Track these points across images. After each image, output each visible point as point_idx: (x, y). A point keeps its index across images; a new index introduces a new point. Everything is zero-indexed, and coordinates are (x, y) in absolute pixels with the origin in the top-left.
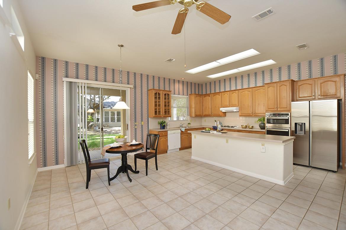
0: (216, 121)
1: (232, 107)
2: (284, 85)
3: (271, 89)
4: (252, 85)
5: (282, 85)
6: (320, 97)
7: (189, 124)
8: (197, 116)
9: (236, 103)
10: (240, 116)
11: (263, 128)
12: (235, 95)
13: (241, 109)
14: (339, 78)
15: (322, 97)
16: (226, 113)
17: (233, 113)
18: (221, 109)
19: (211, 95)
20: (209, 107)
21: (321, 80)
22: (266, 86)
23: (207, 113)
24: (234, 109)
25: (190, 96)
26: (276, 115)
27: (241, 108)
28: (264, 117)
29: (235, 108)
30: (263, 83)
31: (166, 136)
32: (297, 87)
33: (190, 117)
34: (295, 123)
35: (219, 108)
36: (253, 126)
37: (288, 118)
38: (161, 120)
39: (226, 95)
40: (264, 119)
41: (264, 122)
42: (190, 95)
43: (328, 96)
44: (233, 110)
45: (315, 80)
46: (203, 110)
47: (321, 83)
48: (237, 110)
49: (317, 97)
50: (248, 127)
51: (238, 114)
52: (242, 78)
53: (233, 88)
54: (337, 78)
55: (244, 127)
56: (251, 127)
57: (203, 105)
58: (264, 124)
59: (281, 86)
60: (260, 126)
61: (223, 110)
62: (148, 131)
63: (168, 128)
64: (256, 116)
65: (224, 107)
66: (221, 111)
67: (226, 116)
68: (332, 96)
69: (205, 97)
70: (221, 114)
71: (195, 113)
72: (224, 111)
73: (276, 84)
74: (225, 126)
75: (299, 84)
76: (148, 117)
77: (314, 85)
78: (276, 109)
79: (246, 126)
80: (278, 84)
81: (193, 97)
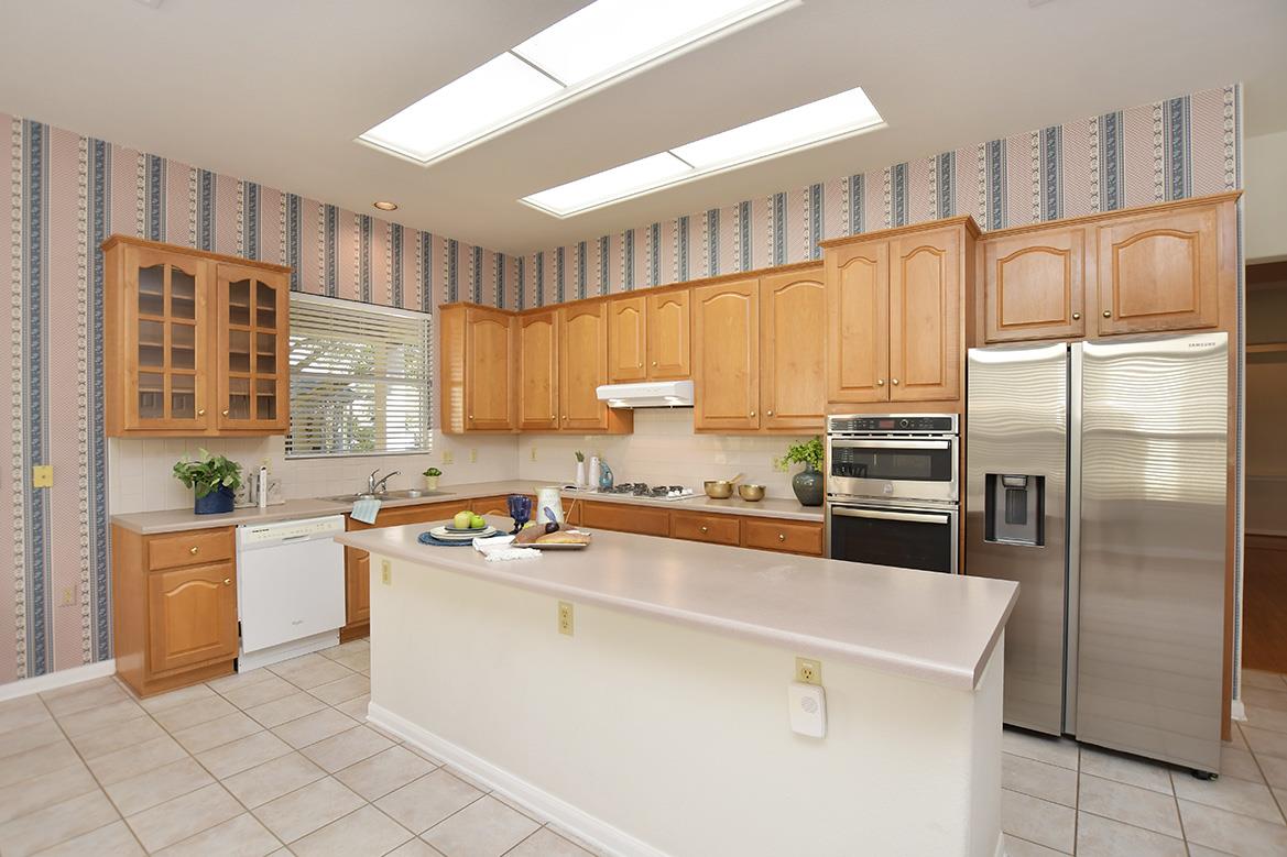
0: (581, 458)
1: (658, 379)
2: (926, 248)
3: (857, 273)
4: (762, 259)
5: (919, 250)
6: (1108, 326)
7: (428, 474)
8: (478, 430)
9: (682, 359)
10: (699, 430)
11: (812, 497)
12: (674, 314)
13: (703, 390)
14: (1211, 214)
15: (1123, 326)
16: (637, 417)
17: (663, 414)
18: (605, 392)
19: (556, 314)
20: (547, 380)
21: (1120, 229)
22: (831, 258)
23: (537, 414)
24: (671, 392)
25: (442, 316)
26: (882, 424)
27: (704, 387)
28: (818, 437)
29: (673, 384)
30: (817, 239)
31: (227, 560)
32: (993, 267)
33: (443, 433)
34: (987, 475)
35: (595, 385)
36: (761, 489)
37: (944, 445)
38: (203, 457)
39: (632, 317)
40: (818, 451)
41: (819, 468)
42: (442, 308)
43: (1153, 319)
44: (662, 398)
45: (1084, 230)
46: (516, 394)
47: (1117, 247)
48: (681, 399)
49: (1091, 330)
50: (736, 493)
51: (690, 420)
52: (713, 225)
53: (669, 276)
54: (1203, 215)
55: (718, 491)
56: (751, 493)
57: (517, 370)
58: (820, 475)
59: (909, 257)
60: (798, 489)
61: (617, 395)
62: (101, 526)
63: (263, 504)
64: (780, 431)
65: (618, 382)
66: (605, 403)
67: (632, 432)
68: (1173, 317)
69: (526, 326)
70: (604, 418)
71: (468, 409)
72: (619, 404)
73: (885, 246)
74: (624, 488)
75: (1003, 248)
76: (99, 434)
77: (1076, 259)
78: (884, 390)
79: (730, 487)
80: (892, 244)
81: (457, 321)
